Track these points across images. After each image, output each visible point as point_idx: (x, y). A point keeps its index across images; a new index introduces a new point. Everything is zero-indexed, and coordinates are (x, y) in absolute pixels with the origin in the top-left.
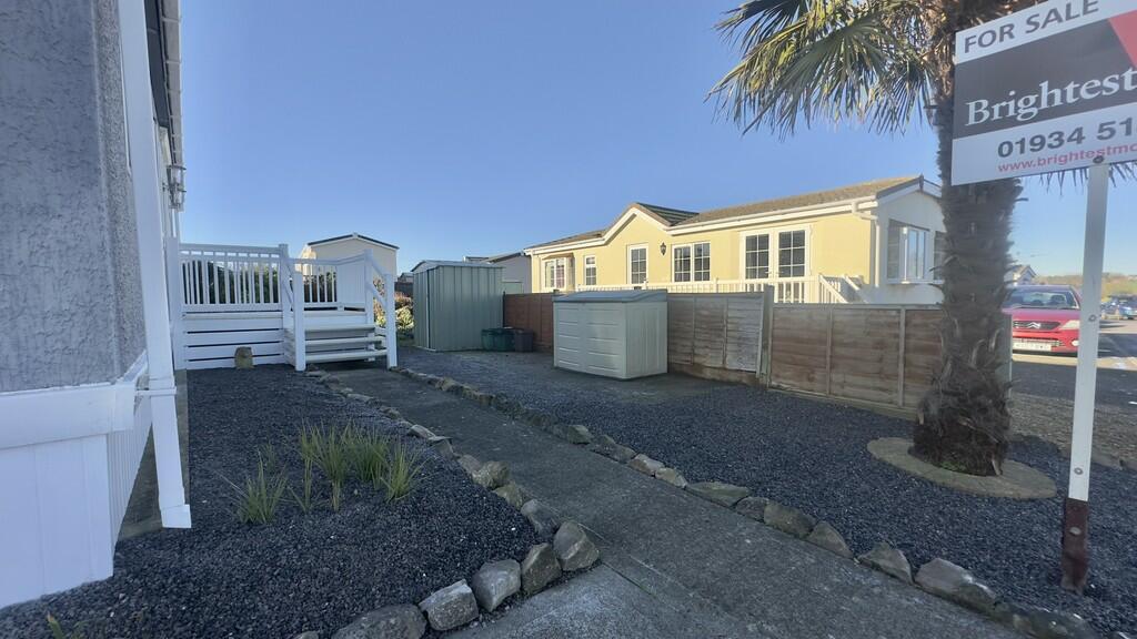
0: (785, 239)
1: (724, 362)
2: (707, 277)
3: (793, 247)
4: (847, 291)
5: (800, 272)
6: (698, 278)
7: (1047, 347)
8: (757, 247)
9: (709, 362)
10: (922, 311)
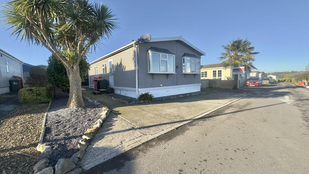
0: (219, 71)
1: (216, 86)
2: (207, 77)
3: (220, 72)
4: (228, 79)
5: (221, 76)
6: (205, 77)
7: (254, 85)
8: (214, 72)
9: (214, 86)
10: (233, 80)
